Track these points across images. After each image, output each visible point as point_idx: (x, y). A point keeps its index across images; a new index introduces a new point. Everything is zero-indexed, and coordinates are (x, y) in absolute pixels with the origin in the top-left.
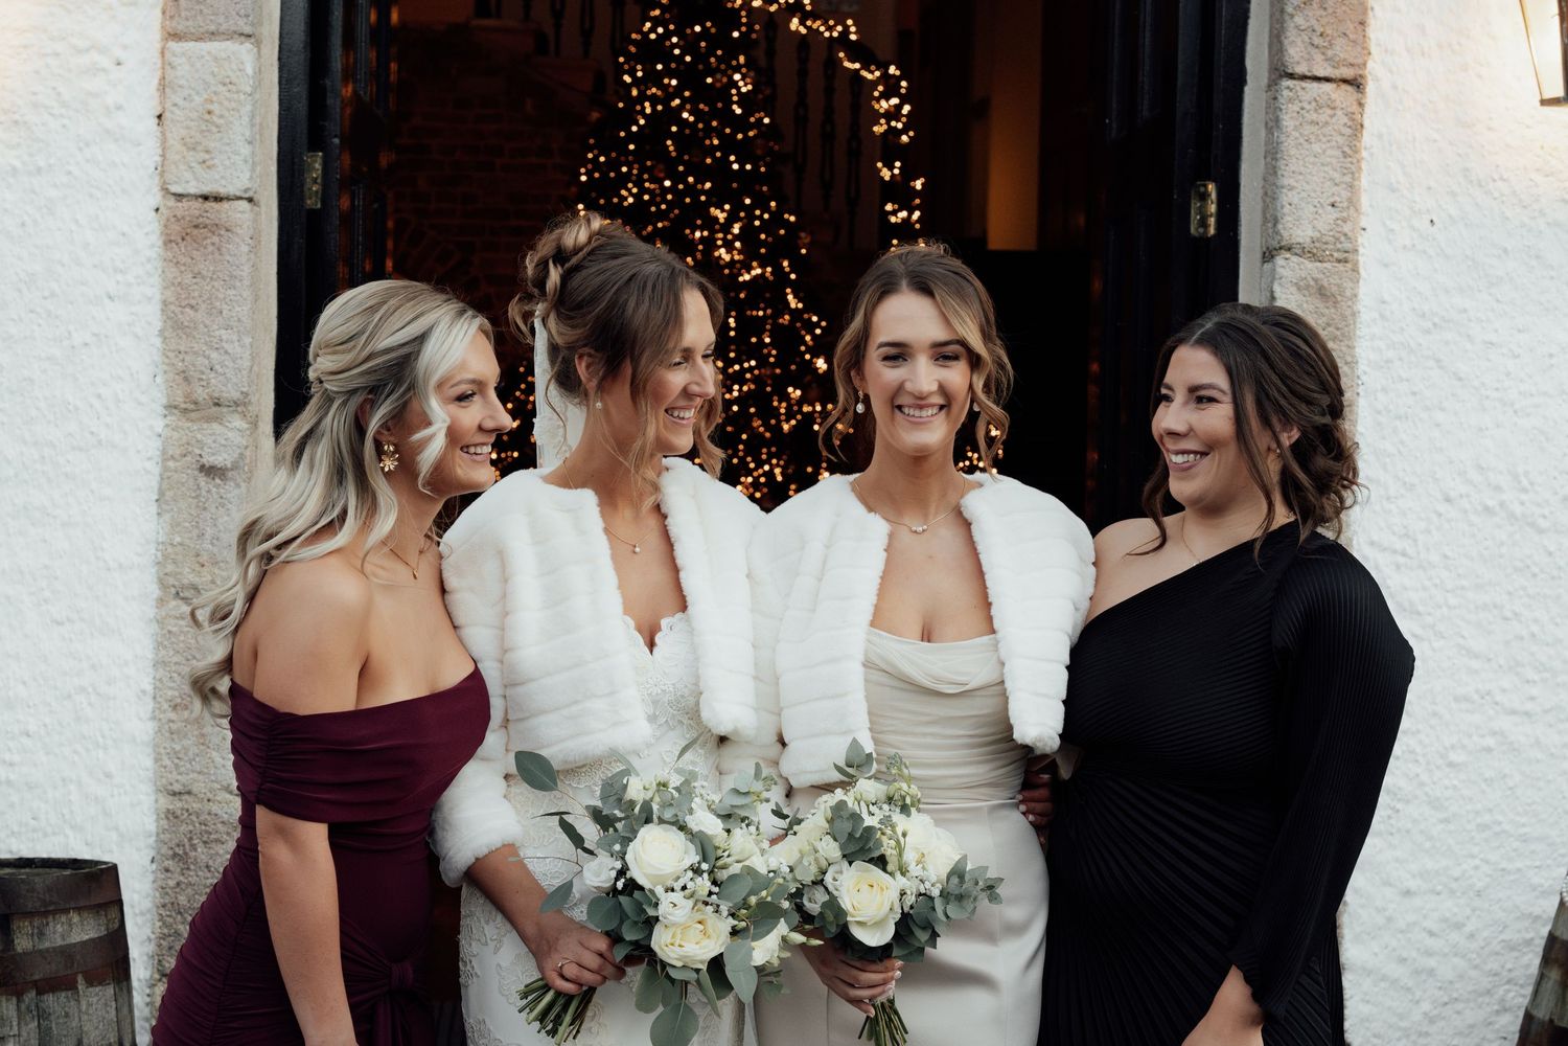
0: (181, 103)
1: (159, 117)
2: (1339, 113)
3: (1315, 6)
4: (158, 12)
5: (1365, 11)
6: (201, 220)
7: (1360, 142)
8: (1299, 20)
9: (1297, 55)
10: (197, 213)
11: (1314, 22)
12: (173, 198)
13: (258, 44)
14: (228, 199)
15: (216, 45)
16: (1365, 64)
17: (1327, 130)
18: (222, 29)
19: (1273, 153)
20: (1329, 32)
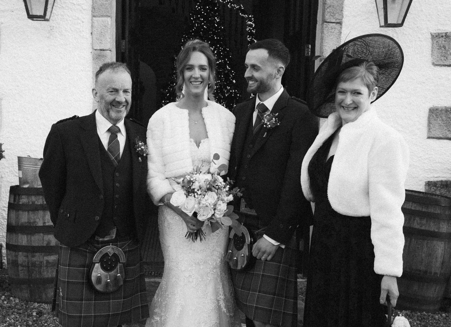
0: (95, 30)
1: (91, 33)
2: (336, 30)
3: (332, 7)
4: (91, 11)
5: (343, 8)
6: (100, 55)
7: (341, 36)
8: (328, 10)
9: (328, 17)
10: (99, 53)
11: (331, 11)
12: (94, 50)
13: (111, 18)
14: (106, 50)
15: (103, 18)
16: (342, 19)
17: (334, 33)
18: (104, 15)
19: (322, 39)
20: (334, 12)
